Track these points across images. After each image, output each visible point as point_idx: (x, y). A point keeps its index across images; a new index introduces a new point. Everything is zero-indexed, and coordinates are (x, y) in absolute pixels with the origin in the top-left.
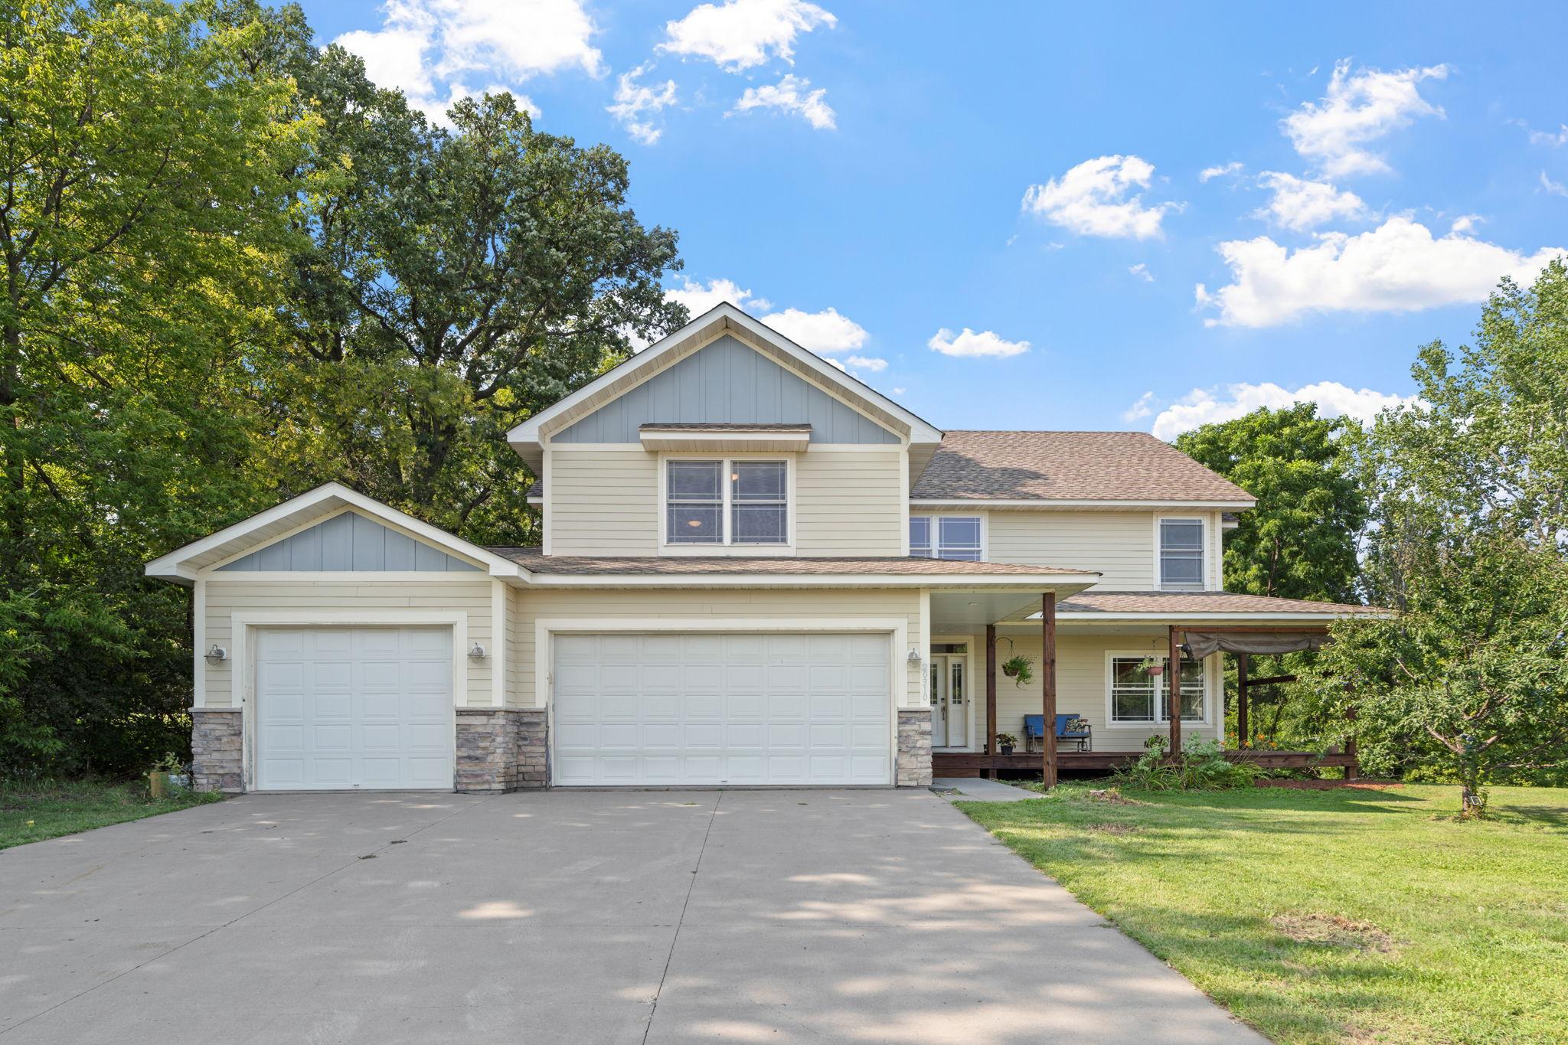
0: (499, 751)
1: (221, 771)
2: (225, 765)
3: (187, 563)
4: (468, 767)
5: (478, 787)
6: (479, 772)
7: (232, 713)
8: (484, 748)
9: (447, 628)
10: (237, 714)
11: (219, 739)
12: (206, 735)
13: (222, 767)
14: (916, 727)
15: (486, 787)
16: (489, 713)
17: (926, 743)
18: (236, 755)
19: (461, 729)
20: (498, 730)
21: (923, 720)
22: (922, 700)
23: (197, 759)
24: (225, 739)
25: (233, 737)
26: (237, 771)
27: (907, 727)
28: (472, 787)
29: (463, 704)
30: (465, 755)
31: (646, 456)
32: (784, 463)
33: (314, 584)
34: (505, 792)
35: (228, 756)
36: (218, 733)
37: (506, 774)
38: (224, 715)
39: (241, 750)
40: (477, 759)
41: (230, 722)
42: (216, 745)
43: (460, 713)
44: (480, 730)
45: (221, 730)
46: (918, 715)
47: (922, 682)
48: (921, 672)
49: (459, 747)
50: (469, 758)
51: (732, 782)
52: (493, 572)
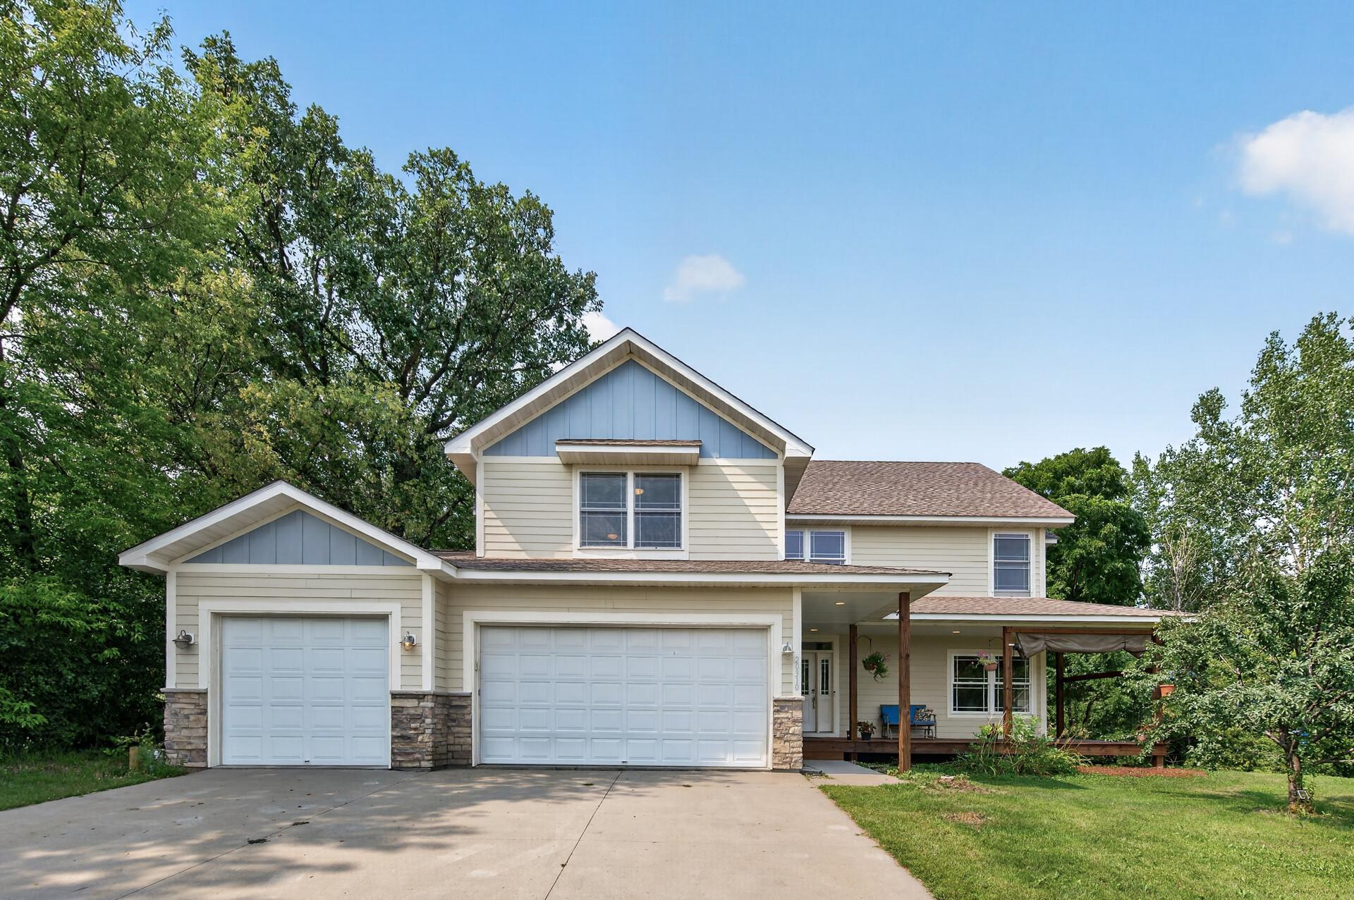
0: (429, 731)
1: (189, 747)
2: (192, 741)
3: (156, 554)
4: (401, 746)
5: (410, 765)
6: (411, 751)
7: (198, 694)
8: (415, 729)
9: (383, 618)
10: (203, 694)
11: (187, 717)
12: (176, 714)
13: (190, 743)
14: (789, 715)
15: (417, 764)
16: (420, 697)
17: (797, 729)
18: (201, 732)
19: (396, 711)
20: (428, 712)
21: (794, 709)
22: (794, 691)
23: (168, 736)
24: (192, 718)
25: (200, 716)
26: (203, 747)
27: (782, 715)
28: (405, 765)
29: (397, 688)
30: (399, 734)
31: (562, 468)
32: (678, 476)
33: (270, 577)
34: (433, 769)
35: (194, 733)
36: (186, 712)
37: (434, 753)
38: (192, 696)
39: (206, 727)
40: (409, 738)
41: (197, 702)
42: (185, 723)
43: (395, 696)
44: (412, 711)
45: (189, 709)
46: (790, 704)
47: (794, 673)
48: (794, 665)
49: (393, 728)
50: (402, 737)
51: (631, 763)
52: (420, 565)
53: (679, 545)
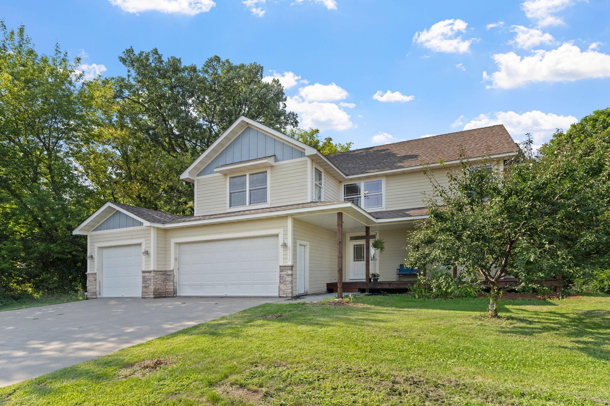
0: (152, 284)
1: (92, 291)
3: (81, 230)
4: (145, 290)
6: (147, 291)
7: (94, 274)
8: (149, 284)
9: (140, 244)
12: (89, 281)
14: (286, 273)
15: (149, 296)
16: (150, 272)
19: (144, 277)
20: (152, 277)
21: (288, 270)
22: (288, 262)
23: (88, 288)
25: (94, 281)
26: (96, 291)
27: (283, 273)
28: (146, 296)
29: (144, 269)
31: (222, 177)
32: (266, 172)
34: (154, 298)
37: (154, 292)
39: (96, 285)
40: (147, 287)
41: (94, 276)
42: (91, 283)
43: (143, 272)
44: (148, 277)
46: (286, 268)
47: (288, 254)
48: (288, 250)
49: (143, 283)
50: (145, 287)
51: (228, 295)
52: (144, 225)
53: (266, 201)
